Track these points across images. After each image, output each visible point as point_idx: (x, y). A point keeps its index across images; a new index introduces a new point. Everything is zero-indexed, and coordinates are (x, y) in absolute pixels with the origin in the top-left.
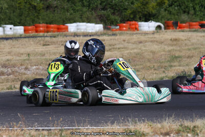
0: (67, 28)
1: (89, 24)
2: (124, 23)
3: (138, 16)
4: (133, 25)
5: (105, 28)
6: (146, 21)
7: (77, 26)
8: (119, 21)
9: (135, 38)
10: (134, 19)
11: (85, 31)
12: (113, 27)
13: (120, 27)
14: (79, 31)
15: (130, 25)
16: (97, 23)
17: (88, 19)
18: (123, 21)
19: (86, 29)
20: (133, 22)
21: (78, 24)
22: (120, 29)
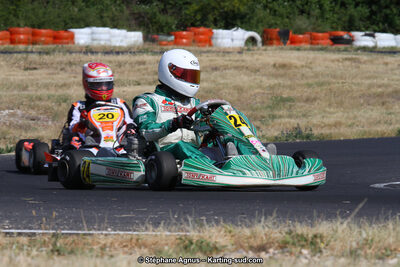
1: (116, 31)
2: (185, 30)
3: (211, 17)
4: (202, 34)
5: (146, 39)
6: (228, 26)
7: (93, 33)
8: (173, 27)
10: (203, 23)
11: (108, 43)
12: (162, 37)
13: (176, 38)
14: (95, 43)
15: (195, 34)
16: (130, 29)
17: (113, 20)
18: (183, 26)
19: (109, 40)
20: (202, 29)
21: (95, 29)
22: (176, 42)
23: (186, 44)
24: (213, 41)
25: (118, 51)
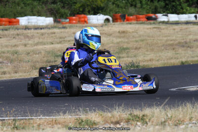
1: (40, 18)
2: (74, 16)
3: (87, 10)
4: (83, 18)
5: (55, 21)
6: (95, 14)
7: (28, 19)
8: (68, 15)
10: (83, 12)
11: (36, 24)
12: (63, 20)
13: (70, 20)
14: (30, 24)
15: (80, 18)
16: (47, 16)
17: (38, 12)
18: (73, 14)
19: (36, 22)
20: (83, 16)
21: (29, 17)
22: (70, 22)
23: (75, 23)
24: (88, 21)
25: (41, 28)
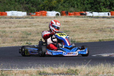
0: (6, 14)
1: (19, 12)
2: (39, 12)
3: (46, 8)
4: (43, 13)
5: (27, 14)
6: (51, 11)
7: (12, 13)
8: (35, 11)
9: (44, 20)
10: (44, 9)
12: (32, 14)
13: (36, 14)
14: (13, 15)
15: (42, 13)
16: (23, 11)
17: (18, 9)
19: (17, 15)
20: (43, 11)
21: (13, 11)
23: (39, 16)
24: (47, 15)
25: (19, 18)
